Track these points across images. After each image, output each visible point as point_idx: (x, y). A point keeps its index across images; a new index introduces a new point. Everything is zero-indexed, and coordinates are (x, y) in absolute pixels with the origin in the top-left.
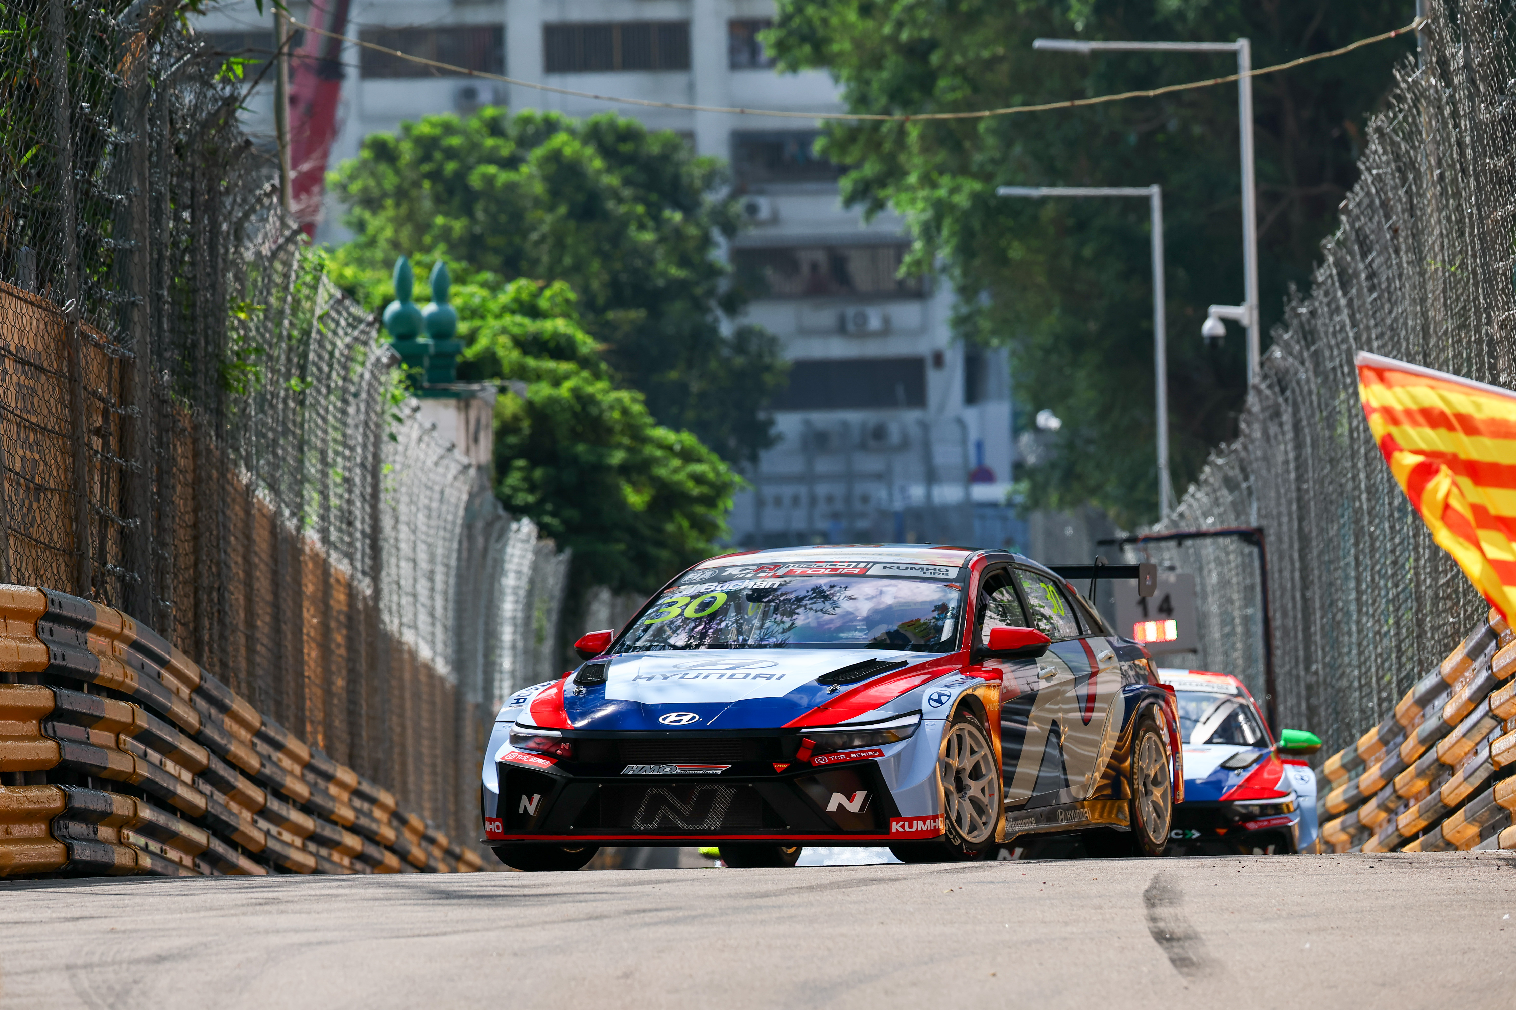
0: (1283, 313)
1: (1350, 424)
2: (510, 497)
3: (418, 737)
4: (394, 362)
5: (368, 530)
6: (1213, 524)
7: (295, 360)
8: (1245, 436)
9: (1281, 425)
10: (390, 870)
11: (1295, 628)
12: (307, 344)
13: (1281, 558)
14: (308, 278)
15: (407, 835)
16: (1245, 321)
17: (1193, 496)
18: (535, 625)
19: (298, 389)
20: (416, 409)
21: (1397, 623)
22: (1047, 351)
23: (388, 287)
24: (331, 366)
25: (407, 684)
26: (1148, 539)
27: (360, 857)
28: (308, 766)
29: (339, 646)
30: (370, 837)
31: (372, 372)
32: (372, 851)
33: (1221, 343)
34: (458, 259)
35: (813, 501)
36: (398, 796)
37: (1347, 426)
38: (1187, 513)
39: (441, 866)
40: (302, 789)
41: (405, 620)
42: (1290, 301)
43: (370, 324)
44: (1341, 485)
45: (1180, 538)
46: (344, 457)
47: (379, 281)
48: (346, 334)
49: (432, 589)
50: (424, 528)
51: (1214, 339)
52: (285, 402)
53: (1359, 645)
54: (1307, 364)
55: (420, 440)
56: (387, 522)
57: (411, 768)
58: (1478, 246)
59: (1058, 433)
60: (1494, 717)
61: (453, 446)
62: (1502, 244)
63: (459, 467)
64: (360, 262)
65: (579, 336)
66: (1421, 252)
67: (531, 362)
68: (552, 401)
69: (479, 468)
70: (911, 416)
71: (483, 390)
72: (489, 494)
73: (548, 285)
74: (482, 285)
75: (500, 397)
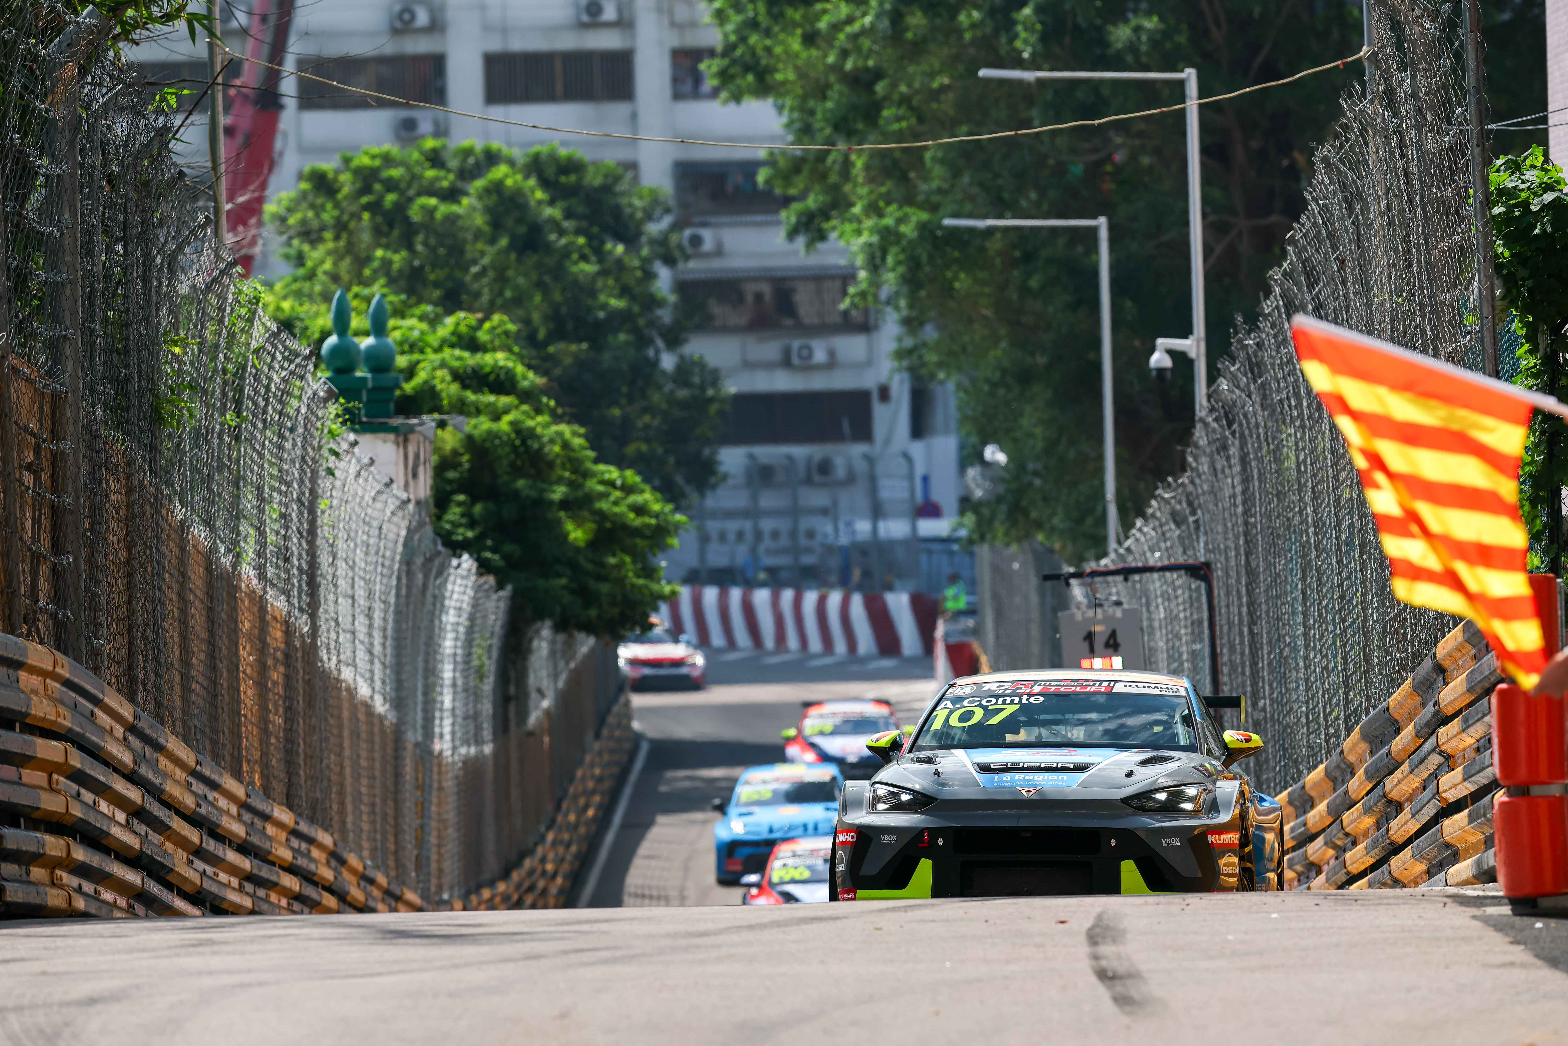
0: (1231, 344)
1: (1297, 457)
2: (450, 533)
3: (357, 777)
4: (331, 396)
5: (305, 566)
6: (1160, 558)
7: (231, 394)
8: (1192, 469)
9: (1228, 458)
10: (328, 911)
11: (1243, 663)
12: (242, 378)
13: (1228, 594)
14: (243, 311)
15: (346, 875)
16: (1193, 354)
17: (1140, 530)
18: (476, 663)
19: (233, 424)
20: (355, 444)
21: (1344, 659)
22: (994, 385)
23: (326, 320)
24: (266, 400)
25: (346, 722)
26: (1094, 574)
27: (298, 898)
28: (244, 806)
29: (275, 683)
30: (308, 878)
31: (308, 406)
32: (310, 892)
33: (1169, 375)
34: (397, 293)
35: (758, 535)
36: (336, 836)
37: (1293, 458)
38: (1133, 548)
39: (380, 906)
40: (238, 829)
41: (342, 657)
42: (1236, 333)
43: (307, 358)
44: (1288, 519)
45: (1126, 573)
46: (280, 492)
47: (317, 315)
48: (282, 368)
49: (370, 626)
50: (363, 565)
51: (1161, 371)
52: (220, 437)
53: (1307, 680)
54: (1254, 397)
55: (358, 475)
56: (324, 559)
57: (349, 807)
58: (1425, 277)
59: (1006, 468)
60: (1441, 753)
61: (392, 481)
62: (1449, 275)
63: (398, 503)
64: (299, 295)
65: (520, 369)
66: (1368, 283)
67: (471, 396)
68: (492, 435)
69: (418, 503)
70: (857, 450)
71: (422, 424)
72: (429, 530)
73: (487, 318)
74: (421, 318)
75: (439, 432)
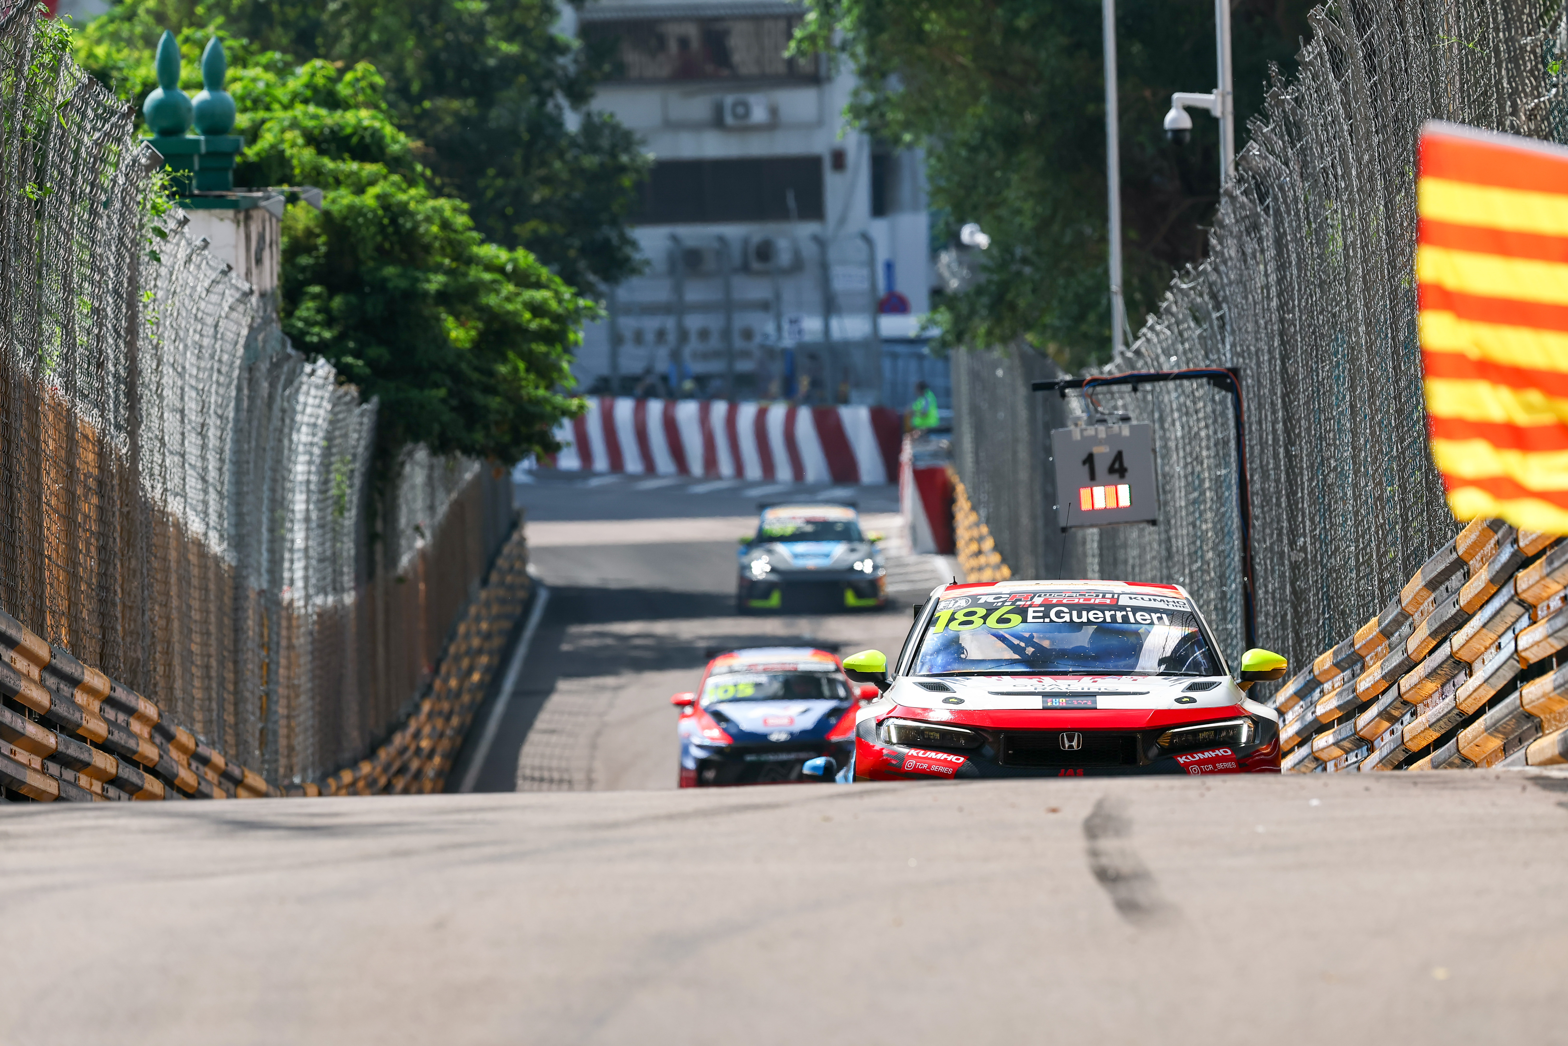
0: (1264, 100)
1: (1345, 240)
2: (303, 333)
3: (187, 632)
4: (155, 163)
5: (123, 373)
6: (1177, 363)
7: (31, 161)
8: (1216, 253)
9: (1260, 240)
10: (152, 797)
11: (1278, 492)
12: (45, 141)
13: (1260, 407)
14: (47, 59)
15: (174, 754)
16: (1217, 112)
17: (1152, 328)
18: (334, 492)
19: (34, 197)
20: (185, 222)
21: (1403, 487)
22: (973, 150)
23: (149, 70)
24: (75, 168)
25: (173, 565)
26: (1096, 382)
27: (115, 781)
28: (48, 668)
29: (86, 517)
30: (127, 757)
31: (127, 175)
32: (128, 773)
33: (1188, 137)
34: (236, 36)
35: (683, 335)
36: (161, 705)
37: (1340, 242)
38: (1143, 350)
39: (216, 791)
40: (39, 696)
41: (169, 485)
42: (1270, 86)
43: (124, 116)
44: (1334, 315)
45: (1135, 381)
46: (92, 282)
47: (138, 62)
48: (94, 128)
49: (204, 447)
50: (194, 372)
51: (1178, 133)
52: (18, 213)
53: (1356, 514)
54: (1291, 164)
55: (189, 260)
56: (147, 363)
57: (178, 670)
58: (1501, 18)
59: (987, 252)
60: (1521, 603)
61: (230, 268)
62: (1530, 15)
63: (238, 295)
64: (115, 38)
65: (388, 130)
66: (1431, 24)
67: (328, 164)
68: (354, 212)
69: (263, 295)
70: (805, 230)
71: (268, 198)
72: (276, 329)
73: (349, 67)
74: (267, 68)
75: (290, 207)
